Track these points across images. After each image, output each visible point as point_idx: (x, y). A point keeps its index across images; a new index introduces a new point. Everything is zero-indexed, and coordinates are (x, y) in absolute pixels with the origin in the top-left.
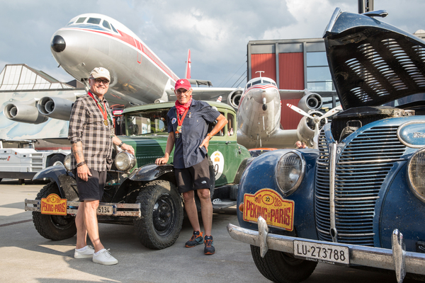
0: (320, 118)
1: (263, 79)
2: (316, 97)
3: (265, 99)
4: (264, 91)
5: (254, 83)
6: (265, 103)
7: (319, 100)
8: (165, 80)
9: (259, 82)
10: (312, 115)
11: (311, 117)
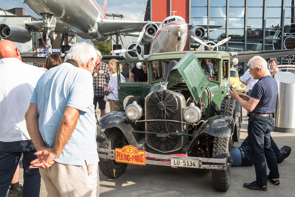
0: (214, 47)
1: (176, 17)
2: (201, 29)
3: (179, 33)
4: (179, 27)
5: (169, 21)
6: (179, 35)
7: (203, 31)
8: (96, 14)
9: (174, 19)
10: (208, 44)
11: (207, 45)
